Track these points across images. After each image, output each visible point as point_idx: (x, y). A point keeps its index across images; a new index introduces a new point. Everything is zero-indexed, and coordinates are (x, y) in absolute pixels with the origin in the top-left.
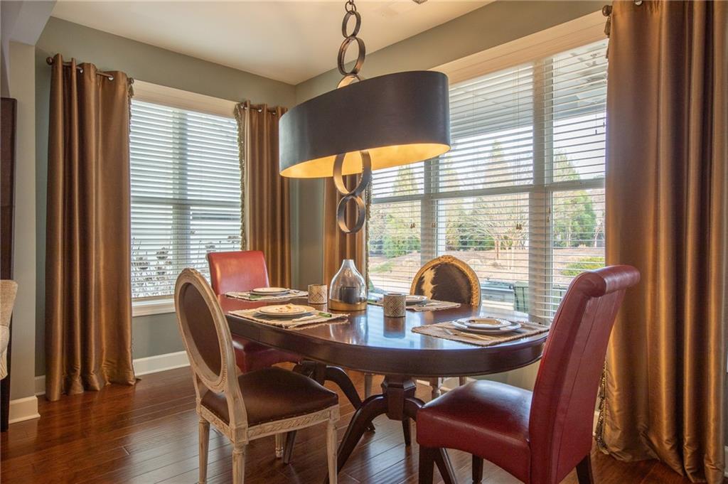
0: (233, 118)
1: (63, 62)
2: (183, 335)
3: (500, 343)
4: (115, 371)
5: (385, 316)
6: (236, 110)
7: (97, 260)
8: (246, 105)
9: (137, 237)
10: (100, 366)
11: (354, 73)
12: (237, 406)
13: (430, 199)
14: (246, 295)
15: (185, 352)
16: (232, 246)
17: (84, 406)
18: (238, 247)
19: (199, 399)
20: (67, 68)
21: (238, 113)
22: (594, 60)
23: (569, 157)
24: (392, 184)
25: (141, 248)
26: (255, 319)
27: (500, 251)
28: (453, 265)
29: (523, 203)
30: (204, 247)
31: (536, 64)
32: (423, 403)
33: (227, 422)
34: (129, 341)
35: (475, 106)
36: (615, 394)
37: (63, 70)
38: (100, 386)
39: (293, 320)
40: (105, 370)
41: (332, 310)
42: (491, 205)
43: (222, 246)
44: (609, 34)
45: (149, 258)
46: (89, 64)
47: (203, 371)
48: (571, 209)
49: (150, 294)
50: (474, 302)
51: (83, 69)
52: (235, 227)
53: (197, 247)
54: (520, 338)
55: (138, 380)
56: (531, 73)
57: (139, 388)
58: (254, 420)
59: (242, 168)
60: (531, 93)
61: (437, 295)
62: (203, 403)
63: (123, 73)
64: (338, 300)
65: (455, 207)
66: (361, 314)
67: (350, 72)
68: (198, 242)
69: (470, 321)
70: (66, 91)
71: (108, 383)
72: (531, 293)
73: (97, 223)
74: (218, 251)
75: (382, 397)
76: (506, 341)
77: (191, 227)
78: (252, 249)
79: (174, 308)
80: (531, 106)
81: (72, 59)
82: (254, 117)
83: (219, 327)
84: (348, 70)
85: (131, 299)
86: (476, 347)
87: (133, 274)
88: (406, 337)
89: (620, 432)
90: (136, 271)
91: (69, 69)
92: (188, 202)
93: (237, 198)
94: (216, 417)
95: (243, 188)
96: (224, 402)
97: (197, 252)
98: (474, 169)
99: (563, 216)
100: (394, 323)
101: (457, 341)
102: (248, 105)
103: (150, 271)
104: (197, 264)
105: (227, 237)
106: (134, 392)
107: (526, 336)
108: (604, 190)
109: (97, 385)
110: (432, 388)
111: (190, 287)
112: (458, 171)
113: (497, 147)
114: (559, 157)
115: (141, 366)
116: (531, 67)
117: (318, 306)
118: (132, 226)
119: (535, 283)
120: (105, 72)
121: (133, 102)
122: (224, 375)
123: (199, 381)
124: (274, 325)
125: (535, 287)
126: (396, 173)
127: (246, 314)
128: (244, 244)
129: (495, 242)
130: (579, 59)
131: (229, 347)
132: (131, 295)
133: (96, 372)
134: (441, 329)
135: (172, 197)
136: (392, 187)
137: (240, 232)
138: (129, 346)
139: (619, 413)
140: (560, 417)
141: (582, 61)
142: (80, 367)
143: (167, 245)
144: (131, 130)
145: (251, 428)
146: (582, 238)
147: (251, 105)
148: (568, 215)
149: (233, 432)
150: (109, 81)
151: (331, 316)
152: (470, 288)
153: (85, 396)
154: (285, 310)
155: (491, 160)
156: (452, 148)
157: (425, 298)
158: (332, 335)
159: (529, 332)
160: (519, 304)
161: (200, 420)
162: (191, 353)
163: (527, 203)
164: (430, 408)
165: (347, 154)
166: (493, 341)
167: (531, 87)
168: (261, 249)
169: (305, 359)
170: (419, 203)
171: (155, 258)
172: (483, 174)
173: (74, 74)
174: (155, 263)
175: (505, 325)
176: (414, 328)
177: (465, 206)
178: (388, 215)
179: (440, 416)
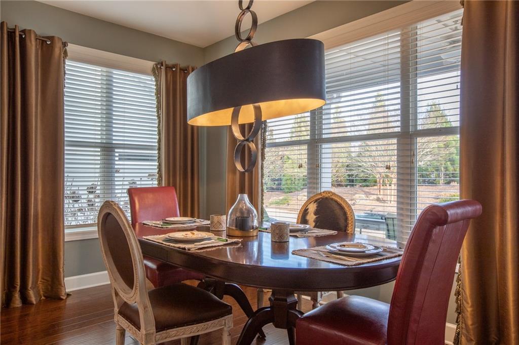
0: (151, 75)
1: (8, 28)
2: (105, 256)
3: (363, 264)
4: (50, 287)
5: (272, 241)
6: (154, 68)
7: (36, 194)
8: (162, 65)
9: (70, 175)
10: (37, 282)
11: (249, 39)
12: (147, 314)
13: (315, 144)
14: (159, 223)
15: (106, 272)
16: (151, 182)
17: (21, 317)
18: (155, 183)
19: (116, 310)
20: (11, 34)
21: (155, 72)
22: (456, 25)
23: (442, 107)
24: (289, 131)
25: (74, 184)
26: (164, 243)
27: (382, 187)
28: (332, 199)
29: (391, 147)
30: (127, 183)
31: (403, 30)
32: (302, 313)
33: (139, 328)
34: (62, 262)
35: (352, 66)
36: (469, 309)
37: (8, 35)
38: (36, 300)
39: (195, 244)
40: (41, 286)
41: (229, 236)
42: (374, 148)
43: (142, 183)
44: (463, 5)
45: (81, 192)
46: (30, 30)
47: (121, 285)
48: (443, 152)
49: (81, 223)
50: (349, 231)
51: (25, 34)
52: (152, 166)
53: (121, 183)
54: (381, 260)
55: (68, 295)
56: (399, 38)
57: (69, 302)
58: (161, 326)
59: (159, 117)
60: (399, 55)
61: (319, 224)
62: (120, 313)
63: (58, 38)
64: (234, 228)
65: (343, 150)
66: (253, 240)
67: (244, 39)
68: (122, 179)
69: (341, 246)
70: (10, 52)
71: (43, 298)
72: (398, 223)
73: (36, 163)
74: (139, 186)
75: (269, 309)
76: (369, 262)
77: (116, 167)
78: (166, 186)
79: (98, 235)
80: (399, 66)
81: (16, 26)
82: (169, 75)
83: (133, 249)
84: (244, 37)
85: (64, 226)
86: (343, 267)
87: (66, 206)
88: (290, 259)
89: (474, 343)
90: (69, 203)
91: (13, 34)
92: (113, 146)
93: (154, 142)
94: (129, 324)
95: (159, 134)
96: (137, 312)
97: (121, 187)
98: (359, 118)
99: (436, 157)
100: (280, 247)
101: (328, 262)
102: (164, 65)
103: (81, 203)
104: (121, 197)
105: (147, 175)
106: (65, 305)
107: (386, 259)
108: (458, 136)
109: (34, 300)
110: (312, 303)
111: (109, 216)
112: (346, 119)
113: (379, 99)
114: (433, 107)
115: (72, 284)
116: (399, 33)
117: (218, 233)
118: (66, 166)
119: (402, 215)
120: (43, 37)
121: (68, 62)
122: (136, 289)
123: (117, 294)
124: (179, 248)
125: (402, 218)
126: (293, 121)
127: (156, 239)
128: (160, 180)
129: (378, 180)
130: (444, 25)
131: (141, 265)
132: (63, 223)
133: (33, 288)
134: (316, 252)
135: (99, 141)
136: (289, 133)
137: (157, 171)
138: (62, 266)
139: (474, 326)
140: (413, 327)
141: (446, 26)
142: (19, 284)
143: (95, 181)
144: (66, 85)
145: (158, 333)
146: (453, 177)
147: (166, 65)
148: (441, 157)
149: (143, 336)
150: (47, 45)
151: (227, 241)
152: (346, 219)
153: (22, 308)
154: (189, 235)
155: (374, 110)
156: (328, 102)
157: (308, 226)
158: (229, 257)
159: (389, 255)
160: (390, 232)
161: (118, 327)
162: (111, 273)
163: (395, 147)
164: (308, 318)
165: (242, 106)
166: (357, 262)
167: (399, 50)
168: (175, 186)
169: (207, 277)
170: (305, 147)
171: (86, 192)
172: (367, 122)
173: (17, 39)
174: (86, 196)
175: (370, 250)
176: (294, 251)
177: (353, 150)
178: (285, 157)
179: (316, 324)
